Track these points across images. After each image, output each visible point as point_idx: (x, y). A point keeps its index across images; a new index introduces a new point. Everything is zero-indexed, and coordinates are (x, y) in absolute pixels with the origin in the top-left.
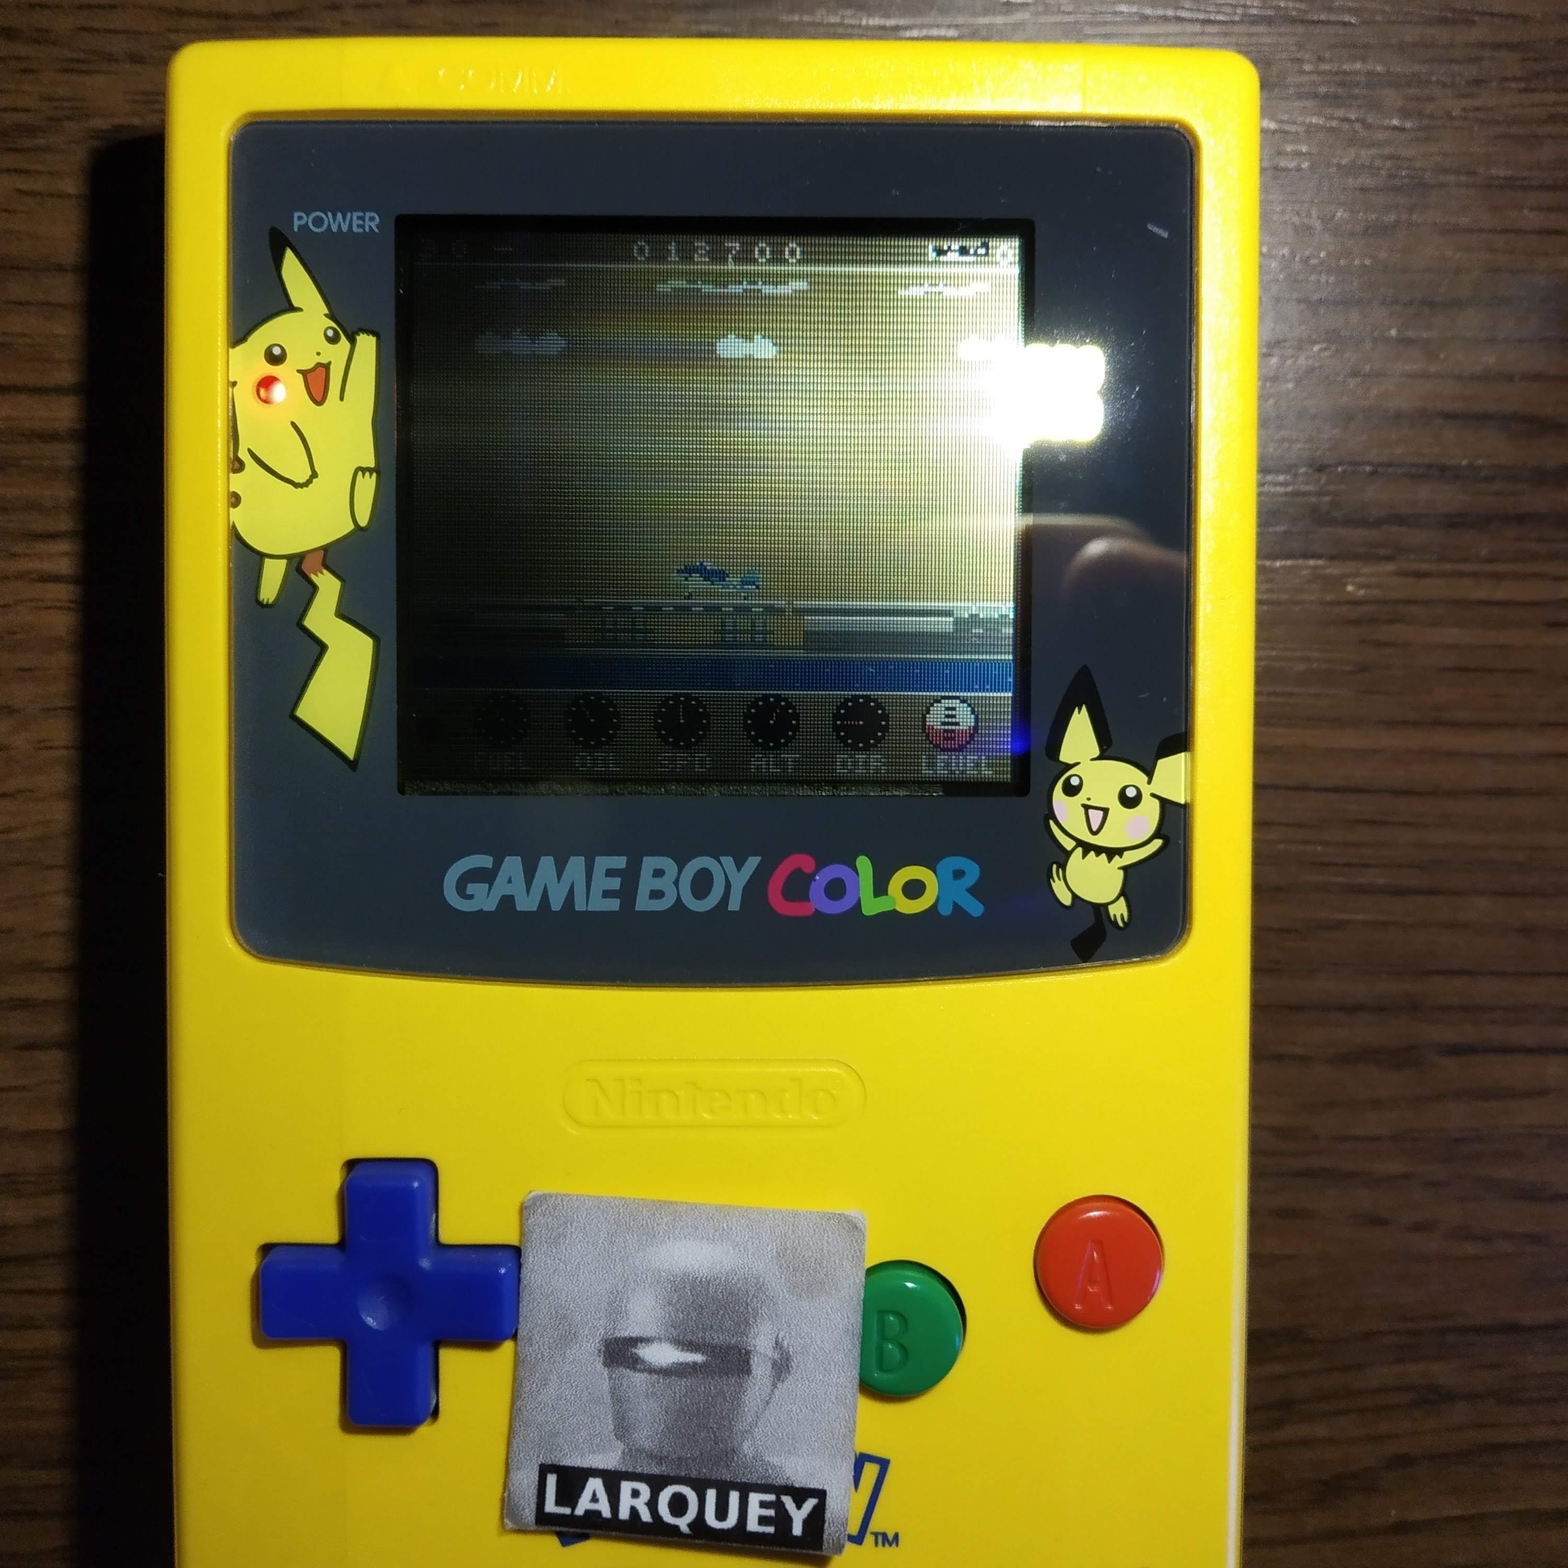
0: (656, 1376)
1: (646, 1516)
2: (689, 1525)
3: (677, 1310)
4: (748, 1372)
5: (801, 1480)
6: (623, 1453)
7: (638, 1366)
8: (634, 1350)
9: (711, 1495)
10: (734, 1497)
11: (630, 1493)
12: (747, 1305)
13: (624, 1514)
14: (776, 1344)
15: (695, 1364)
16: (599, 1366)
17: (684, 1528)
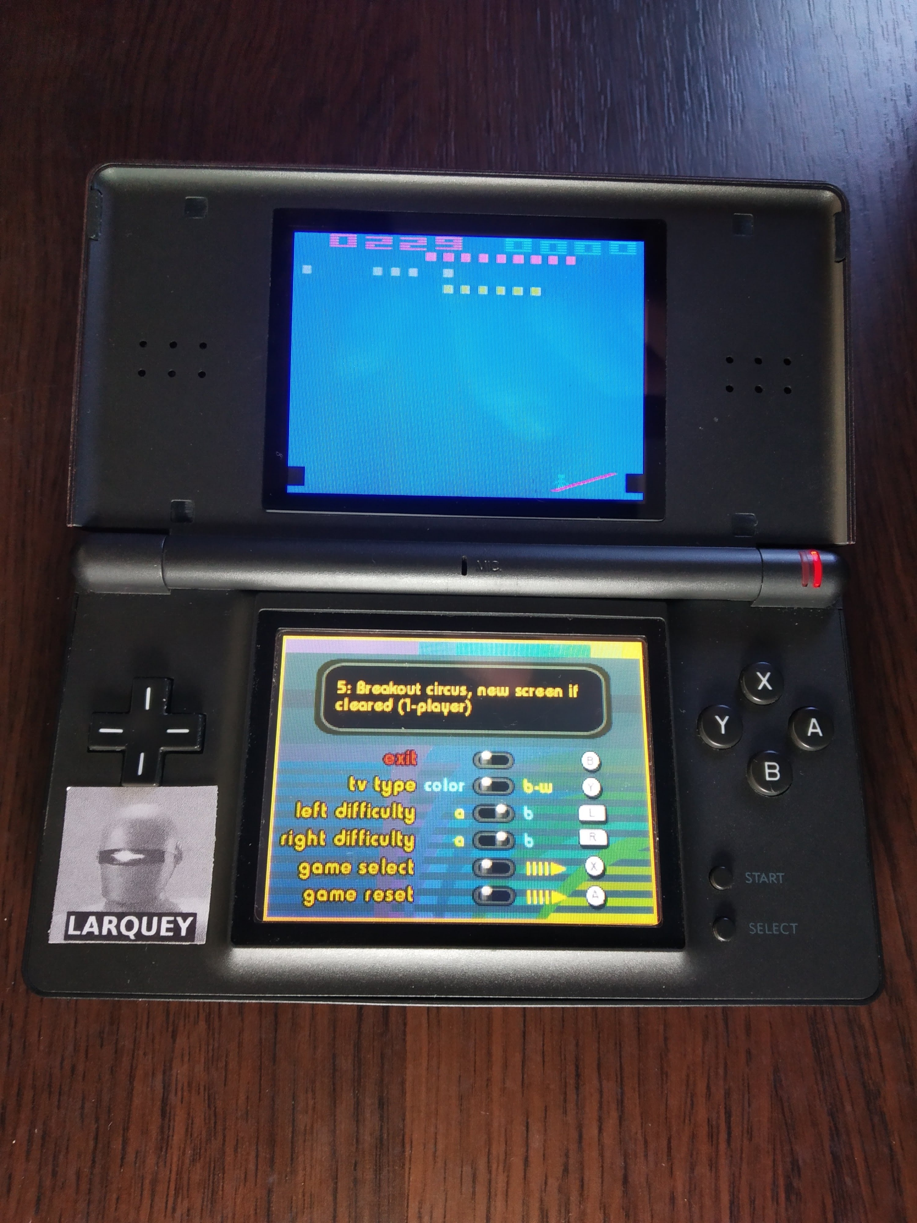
0: (122, 866)
1: (114, 932)
2: (135, 935)
3: (133, 835)
4: (163, 861)
5: (185, 910)
6: (106, 903)
7: (114, 862)
8: (113, 855)
9: (145, 920)
10: (155, 919)
11: (108, 922)
12: (164, 830)
13: (105, 932)
14: (176, 847)
15: (140, 859)
16: (97, 864)
17: (132, 937)
